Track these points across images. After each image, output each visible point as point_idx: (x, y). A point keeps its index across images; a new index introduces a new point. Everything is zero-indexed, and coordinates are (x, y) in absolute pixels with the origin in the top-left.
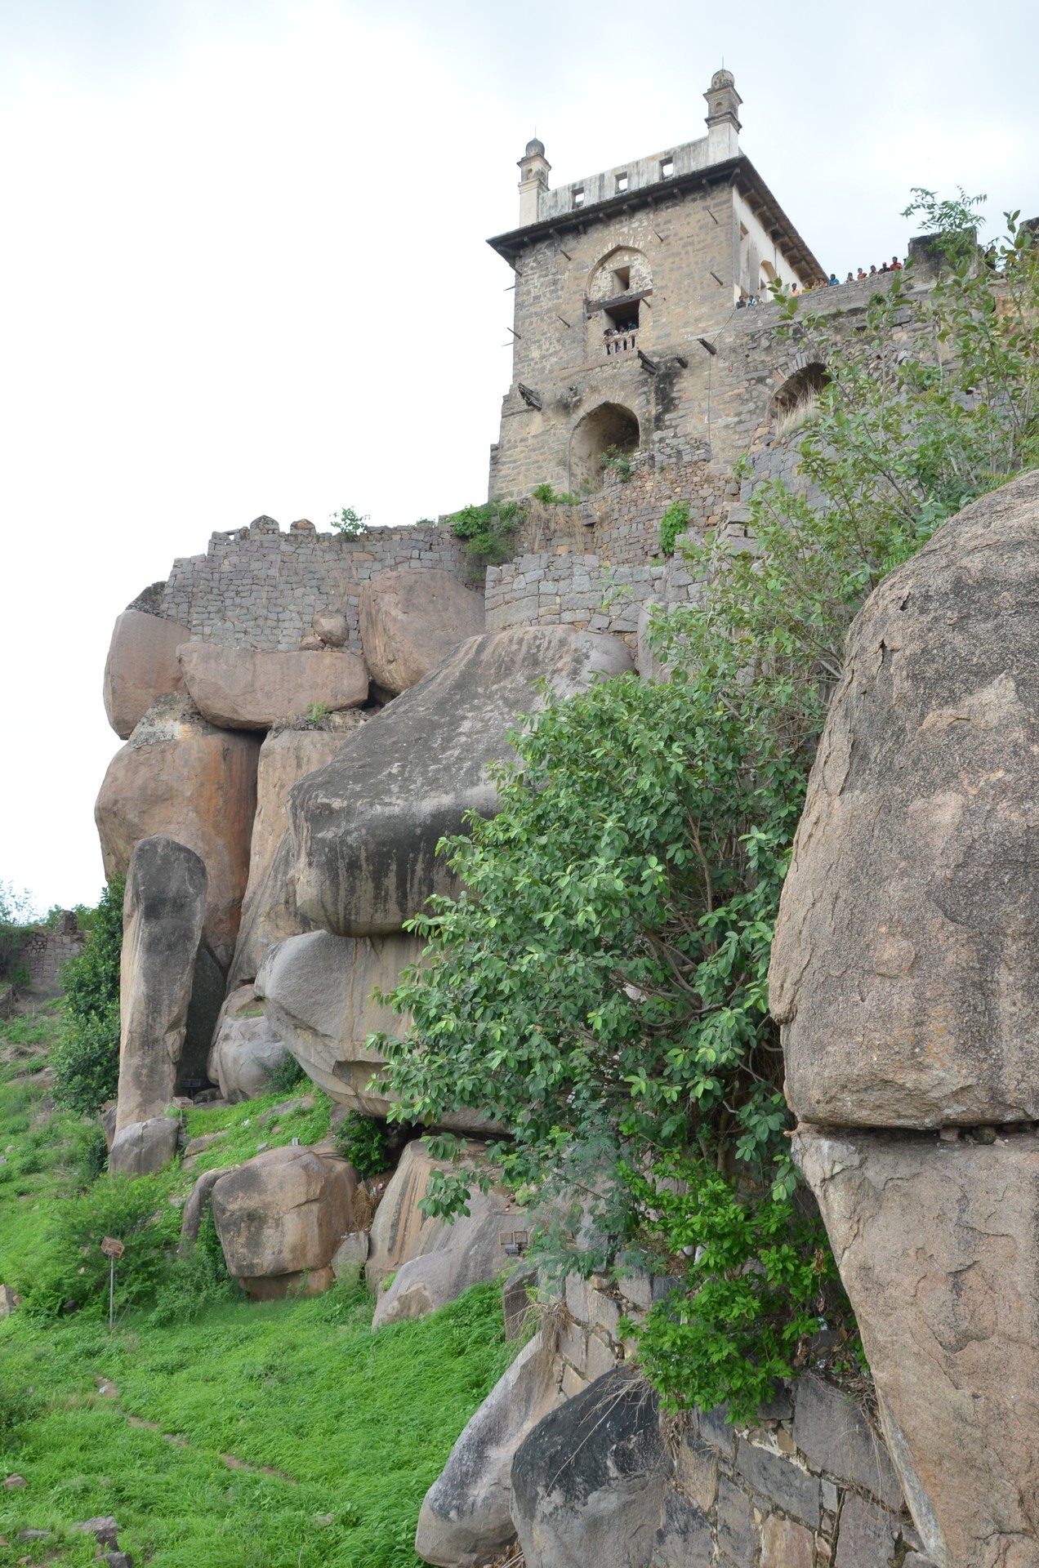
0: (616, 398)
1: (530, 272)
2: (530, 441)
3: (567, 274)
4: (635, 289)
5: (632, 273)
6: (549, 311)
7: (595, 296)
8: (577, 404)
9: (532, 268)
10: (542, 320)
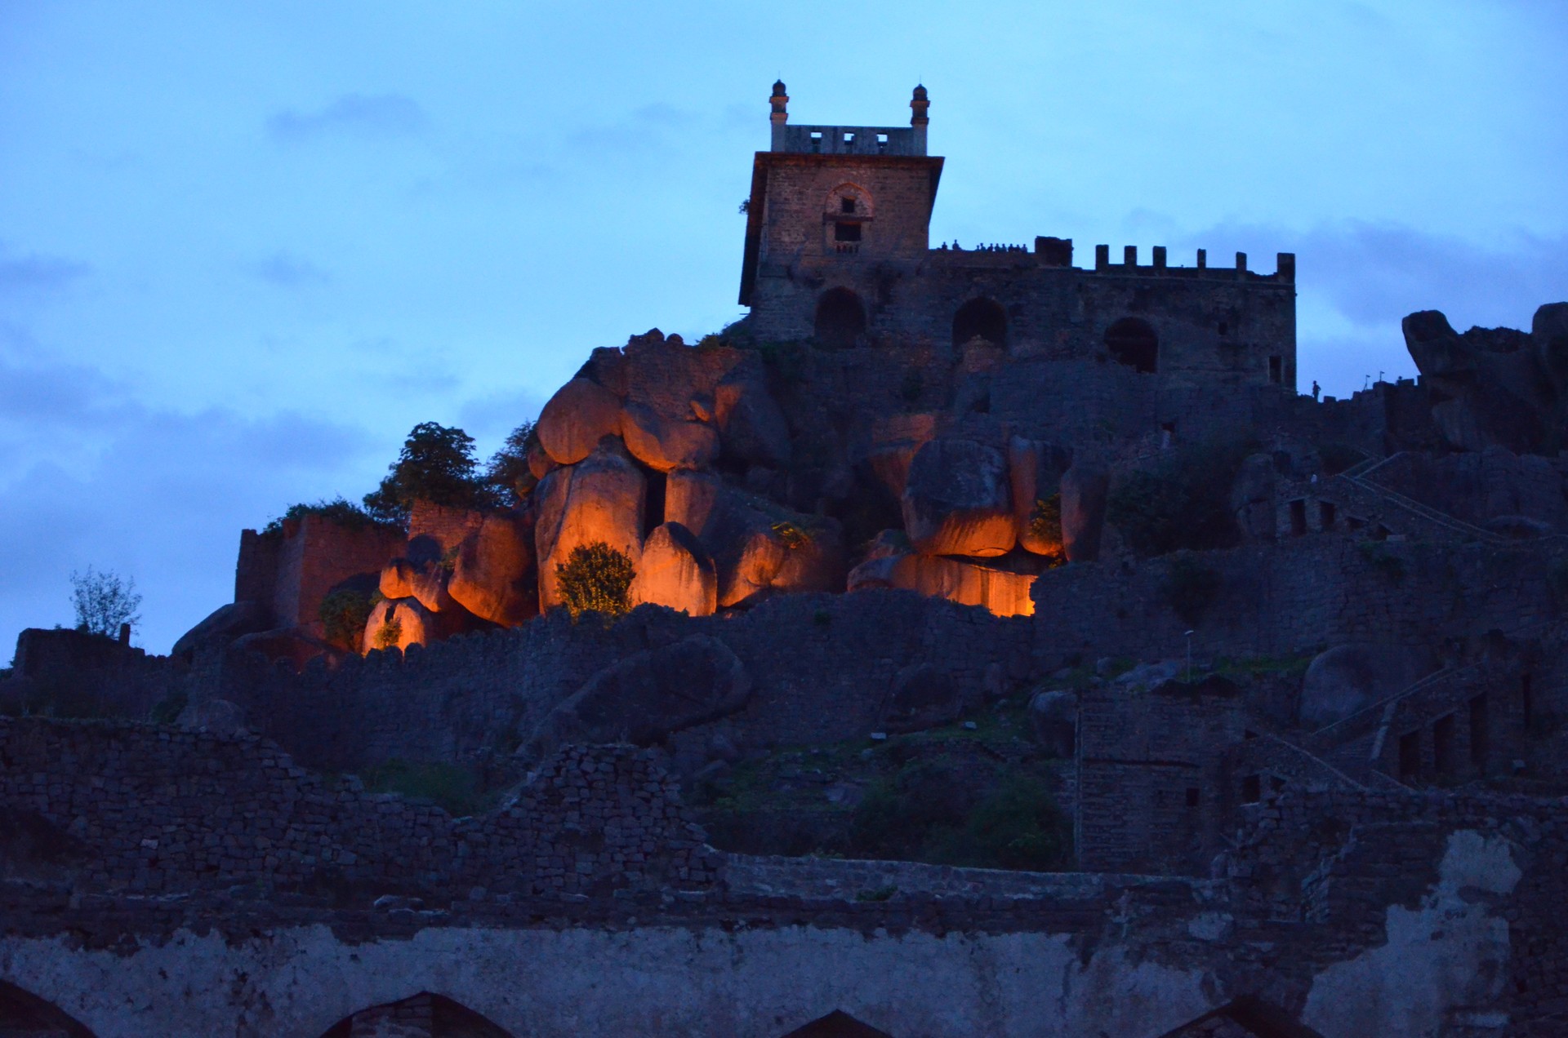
0: (851, 286)
1: (781, 179)
2: (783, 299)
3: (809, 191)
4: (858, 212)
5: (857, 202)
6: (796, 212)
7: (830, 210)
8: (821, 283)
9: (782, 177)
10: (792, 217)
